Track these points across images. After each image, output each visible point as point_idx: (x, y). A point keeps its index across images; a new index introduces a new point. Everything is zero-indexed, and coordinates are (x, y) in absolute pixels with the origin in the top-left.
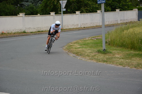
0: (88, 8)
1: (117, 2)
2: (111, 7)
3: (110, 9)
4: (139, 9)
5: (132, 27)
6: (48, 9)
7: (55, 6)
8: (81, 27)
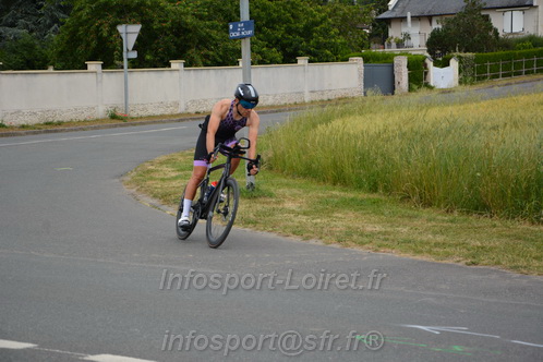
0: (211, 53)
1: (301, 35)
2: (283, 48)
3: (279, 56)
4: (366, 60)
5: (342, 115)
6: (80, 49)
7: (102, 41)
8: (189, 111)
